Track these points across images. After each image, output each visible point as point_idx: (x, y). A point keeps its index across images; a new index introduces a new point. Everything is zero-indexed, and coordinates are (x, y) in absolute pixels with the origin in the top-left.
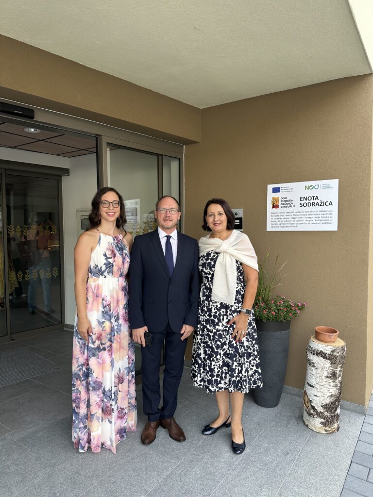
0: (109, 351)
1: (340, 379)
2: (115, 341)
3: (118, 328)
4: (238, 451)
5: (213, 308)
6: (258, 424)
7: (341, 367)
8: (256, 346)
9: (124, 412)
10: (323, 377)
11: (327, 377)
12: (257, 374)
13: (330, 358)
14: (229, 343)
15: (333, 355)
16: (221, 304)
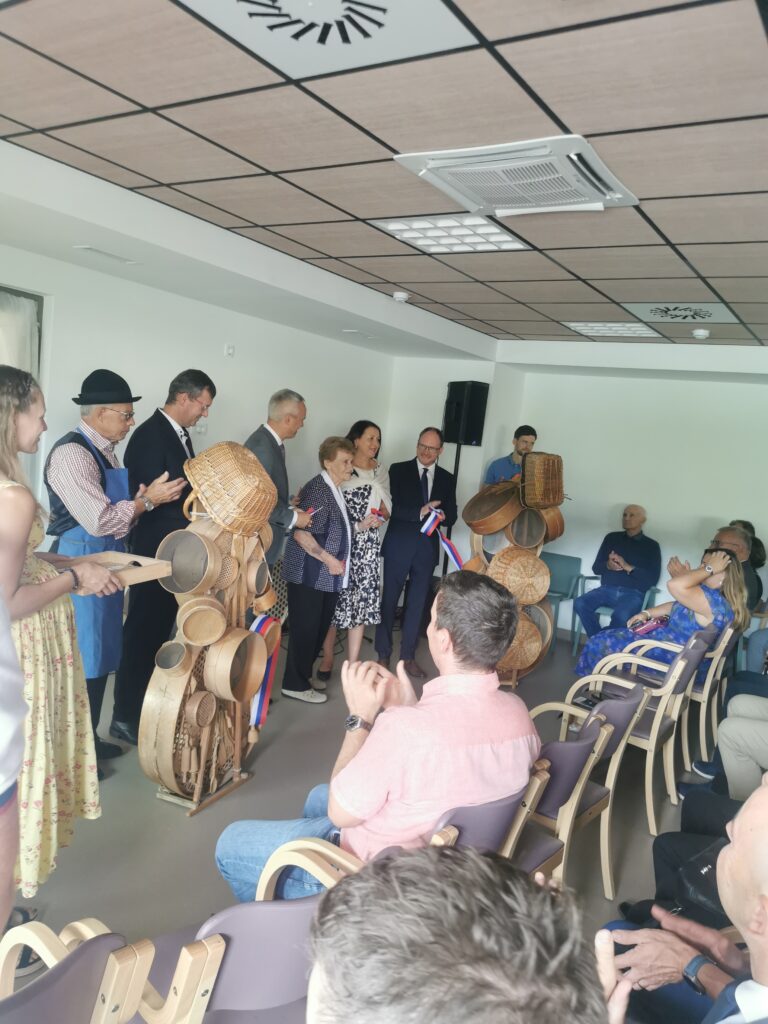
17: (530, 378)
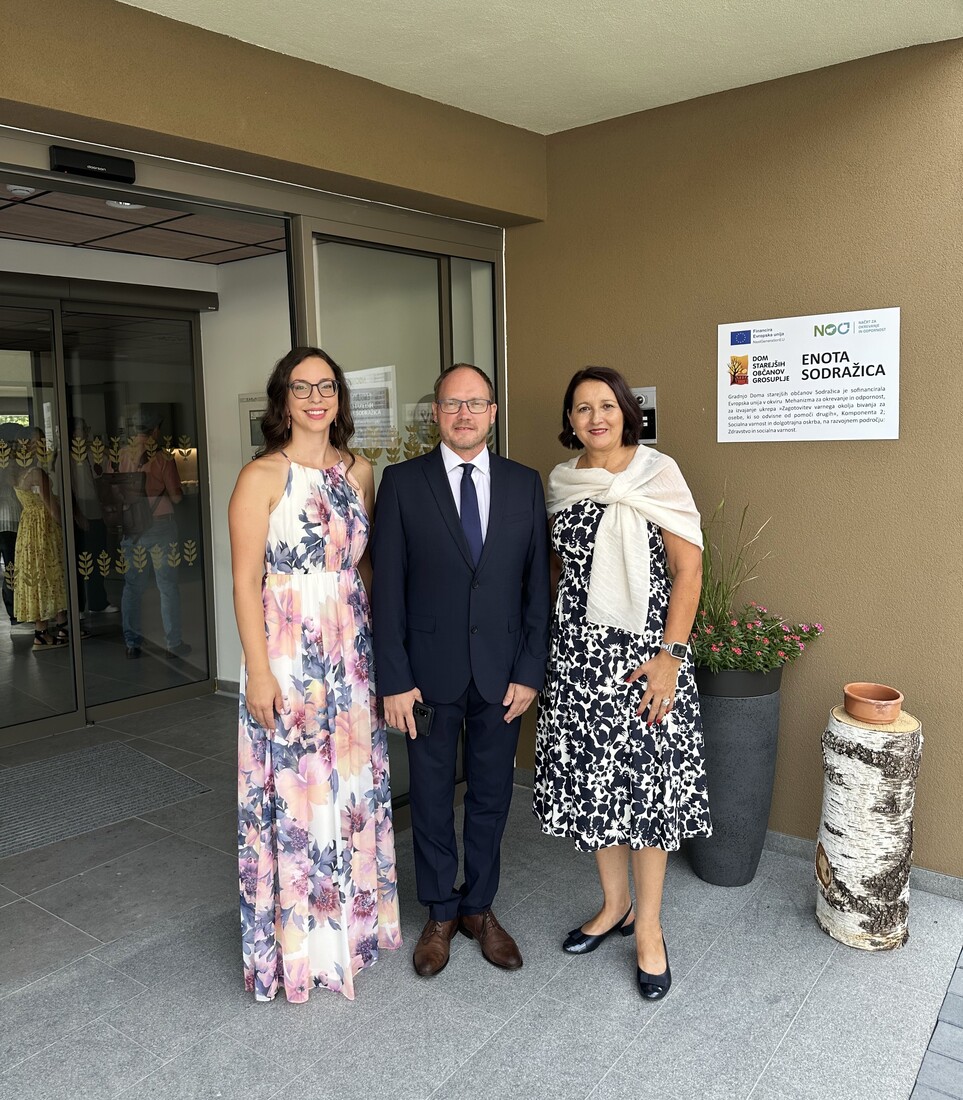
0: (323, 752)
1: (908, 813)
2: (337, 728)
3: (342, 697)
4: (652, 993)
5: (591, 640)
6: (703, 926)
7: (910, 784)
8: (697, 735)
9: (370, 900)
10: (865, 810)
11: (875, 810)
12: (697, 803)
13: (883, 762)
14: (629, 728)
15: (888, 754)
16: (611, 630)
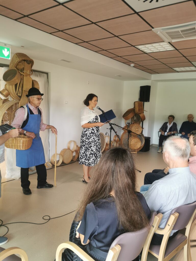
17: (159, 83)
